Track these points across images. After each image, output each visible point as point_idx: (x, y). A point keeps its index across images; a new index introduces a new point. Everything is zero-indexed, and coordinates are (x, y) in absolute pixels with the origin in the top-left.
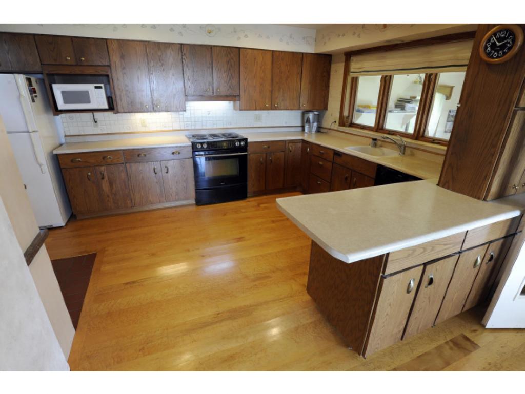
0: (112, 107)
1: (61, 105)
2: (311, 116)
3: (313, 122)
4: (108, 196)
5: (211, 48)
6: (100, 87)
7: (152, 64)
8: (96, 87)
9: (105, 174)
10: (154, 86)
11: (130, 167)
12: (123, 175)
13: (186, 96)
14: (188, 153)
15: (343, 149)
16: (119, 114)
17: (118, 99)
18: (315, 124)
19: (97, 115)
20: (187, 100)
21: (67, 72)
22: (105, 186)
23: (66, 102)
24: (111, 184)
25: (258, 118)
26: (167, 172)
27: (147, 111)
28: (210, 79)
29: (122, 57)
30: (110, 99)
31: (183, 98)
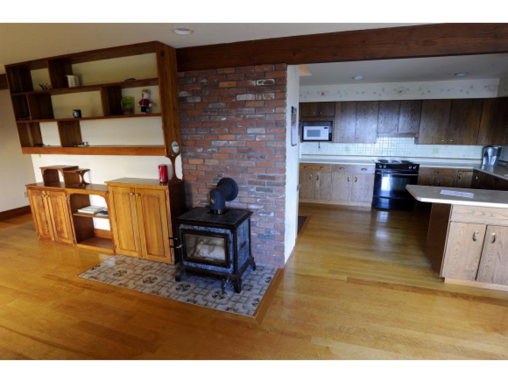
0: (330, 139)
1: (306, 137)
2: (490, 151)
3: (492, 157)
4: (318, 190)
5: (401, 101)
6: (326, 128)
7: (359, 114)
8: (325, 128)
9: (319, 177)
10: (358, 127)
11: (334, 175)
12: (329, 179)
13: (377, 133)
14: (372, 170)
15: (503, 176)
16: (334, 144)
17: (335, 134)
18: (495, 157)
19: (321, 144)
20: (378, 136)
21: (312, 120)
22: (318, 184)
23: (308, 136)
24: (321, 184)
25: (436, 151)
26: (356, 181)
27: (351, 142)
28: (397, 122)
29: (342, 111)
30: (331, 135)
31: (375, 134)
